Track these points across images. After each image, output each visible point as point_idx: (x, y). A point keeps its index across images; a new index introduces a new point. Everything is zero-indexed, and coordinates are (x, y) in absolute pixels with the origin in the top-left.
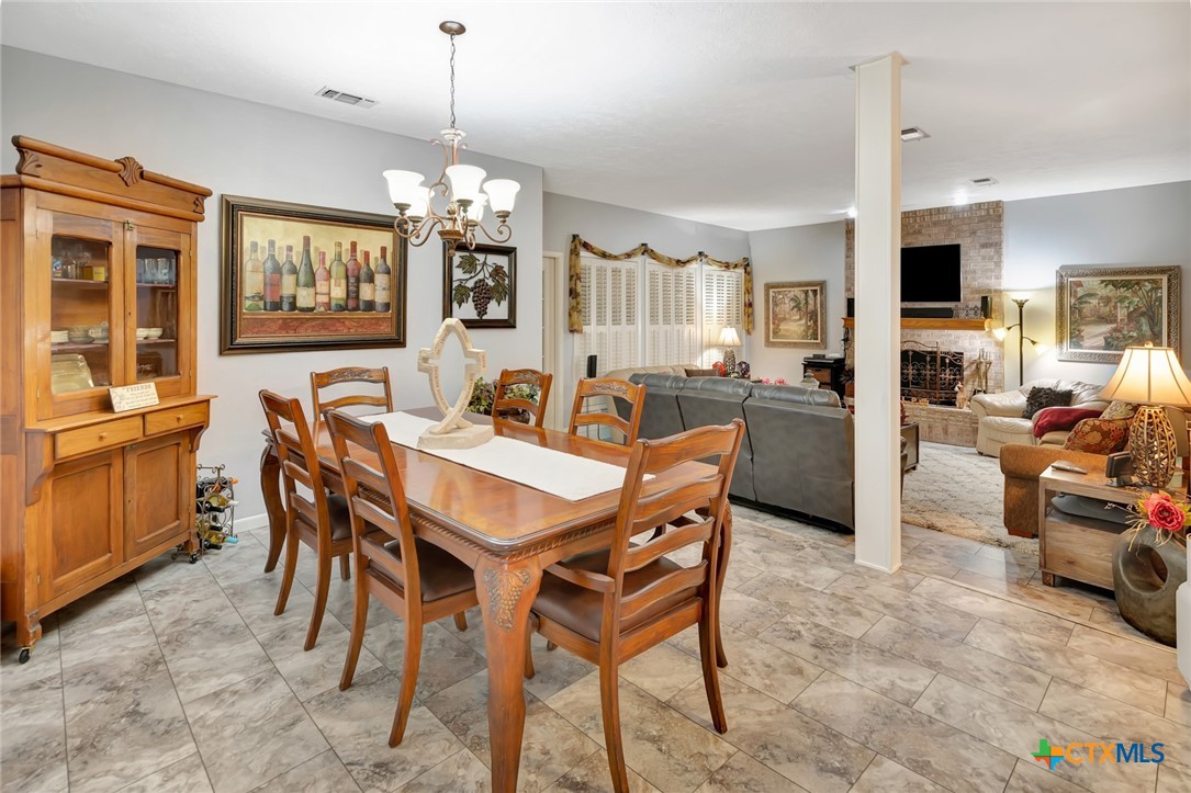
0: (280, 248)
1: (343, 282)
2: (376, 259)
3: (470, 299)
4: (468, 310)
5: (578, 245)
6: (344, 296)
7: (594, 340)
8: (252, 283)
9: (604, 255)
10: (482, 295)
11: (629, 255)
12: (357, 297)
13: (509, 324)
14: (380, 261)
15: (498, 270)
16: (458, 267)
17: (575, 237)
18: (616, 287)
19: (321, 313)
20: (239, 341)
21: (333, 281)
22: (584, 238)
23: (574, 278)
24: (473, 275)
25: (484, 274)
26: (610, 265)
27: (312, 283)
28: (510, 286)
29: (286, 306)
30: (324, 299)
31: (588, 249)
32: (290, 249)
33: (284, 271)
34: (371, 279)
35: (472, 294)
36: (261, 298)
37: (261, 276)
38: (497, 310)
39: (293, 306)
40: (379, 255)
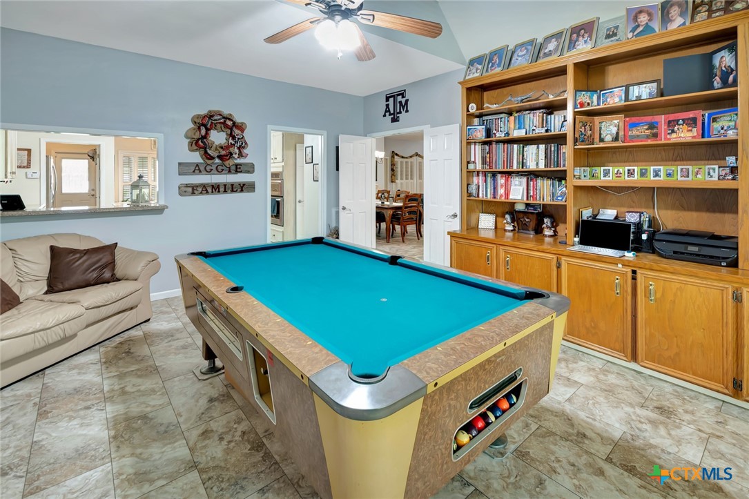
5: (394, 154)
7: (399, 185)
9: (403, 157)
11: (411, 157)
17: (393, 152)
18: (407, 168)
22: (396, 152)
26: (405, 160)
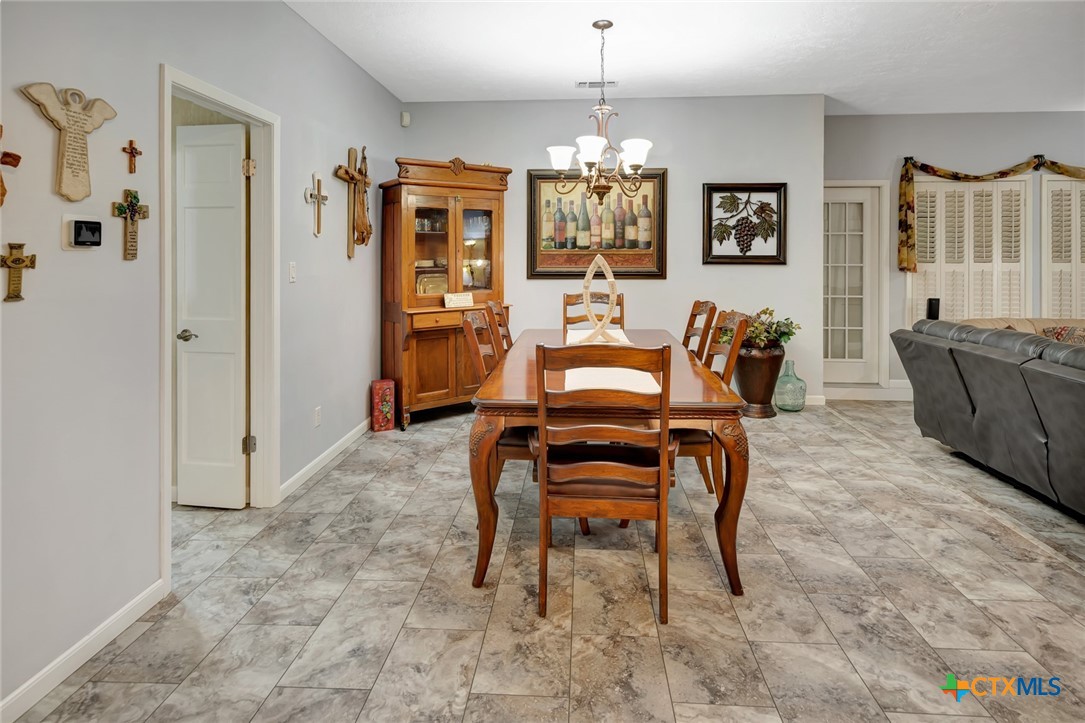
0: (565, 203)
1: (612, 226)
2: (639, 205)
3: (732, 237)
4: (729, 247)
6: (613, 237)
8: (547, 230)
10: (746, 233)
12: (623, 237)
13: (779, 259)
14: (642, 207)
15: (763, 208)
16: (718, 207)
19: (595, 250)
20: (538, 269)
21: (603, 225)
23: (905, 208)
24: (735, 213)
25: (749, 213)
27: (587, 227)
28: (779, 222)
29: (569, 246)
30: (597, 239)
31: (928, 172)
32: (572, 203)
33: (568, 219)
34: (634, 222)
35: (733, 232)
36: (553, 240)
37: (552, 224)
38: (763, 246)
39: (574, 245)
40: (641, 202)
